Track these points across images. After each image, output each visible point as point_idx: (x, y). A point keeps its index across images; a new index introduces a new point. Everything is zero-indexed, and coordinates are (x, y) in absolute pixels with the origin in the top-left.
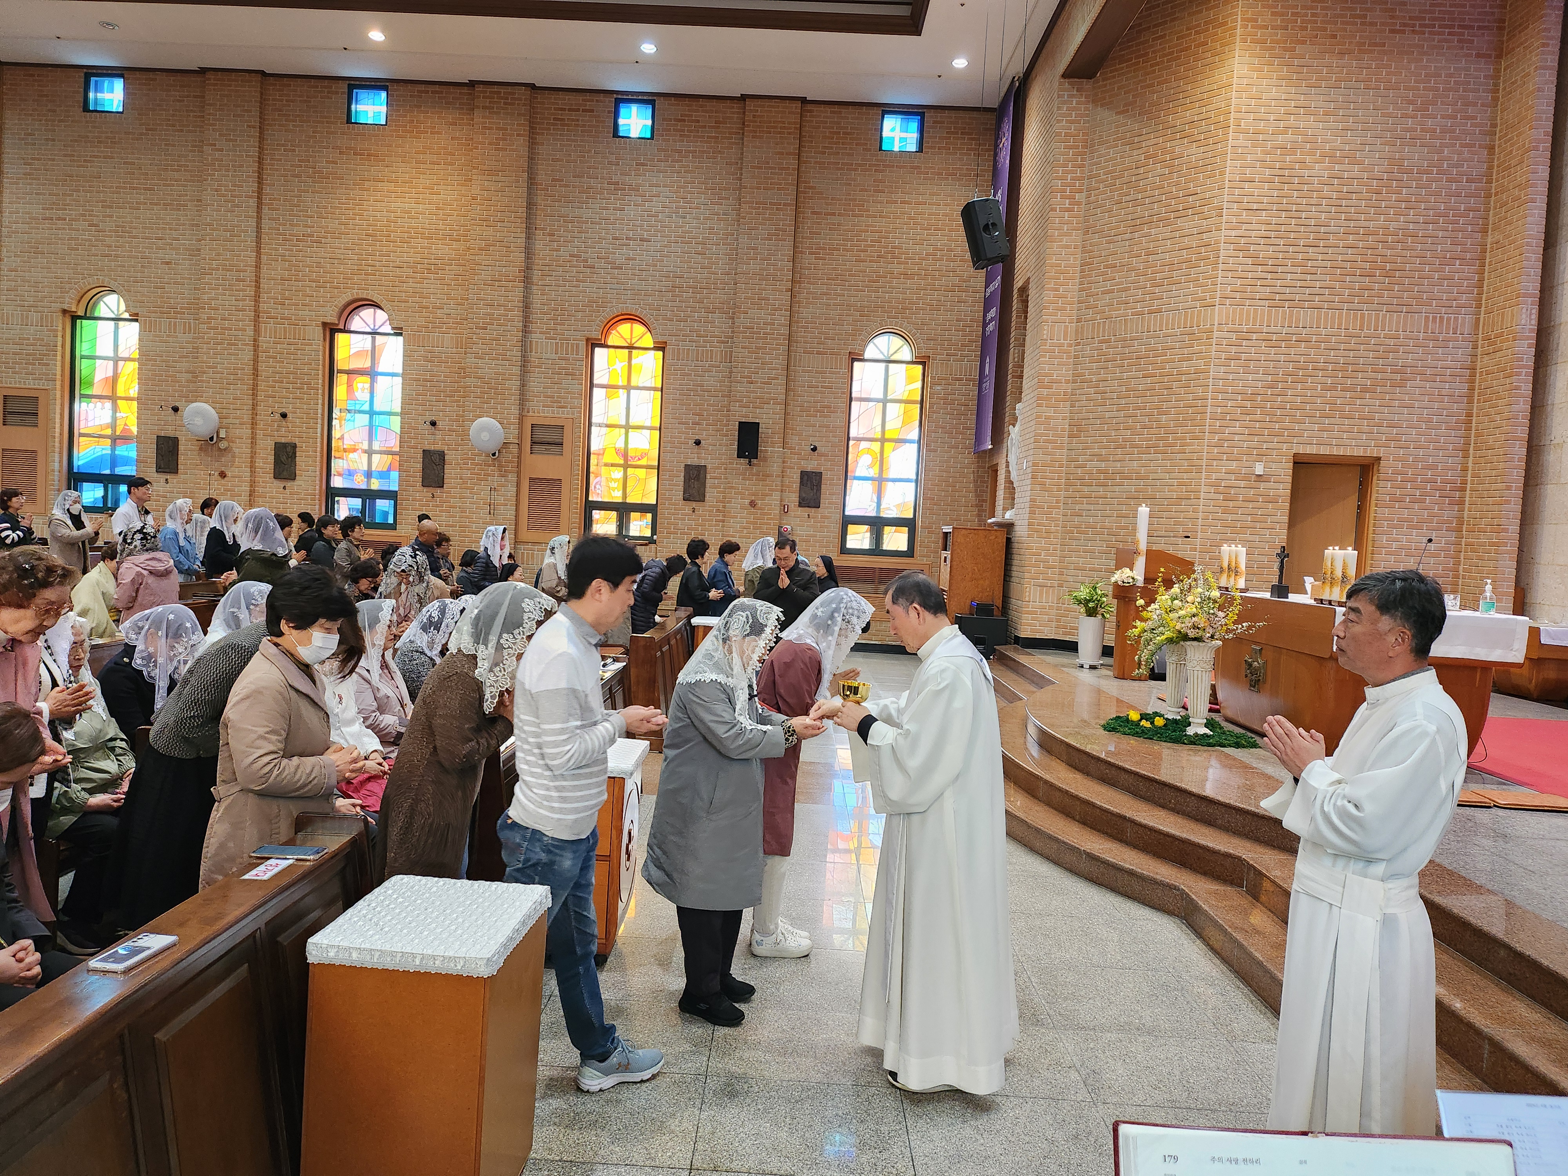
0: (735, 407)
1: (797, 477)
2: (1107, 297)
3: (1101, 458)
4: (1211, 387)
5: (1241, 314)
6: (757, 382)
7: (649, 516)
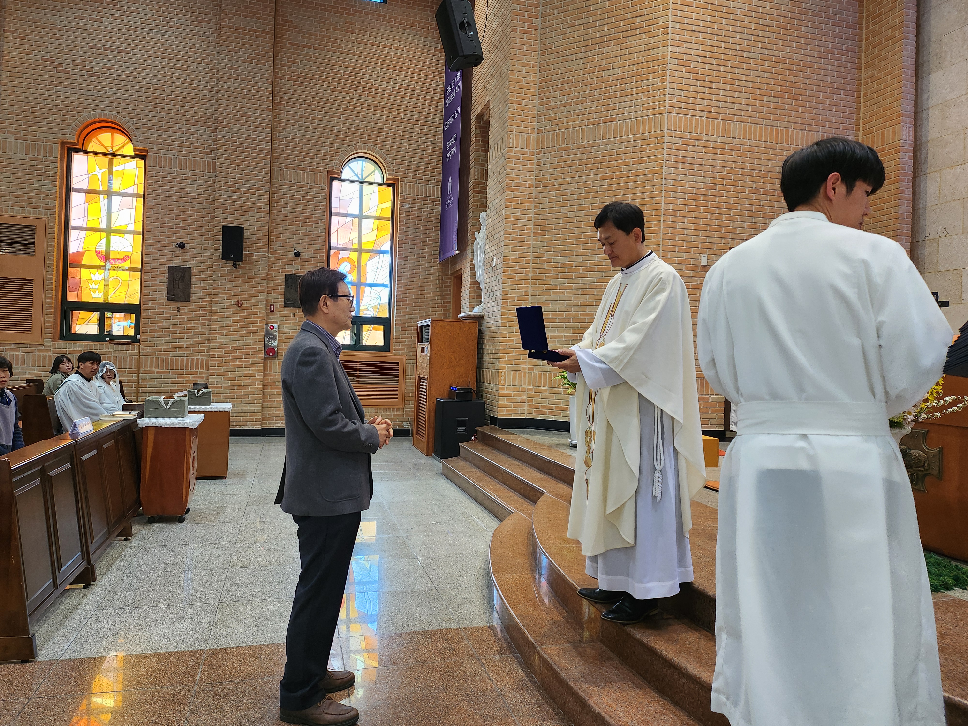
0: (219, 214)
1: (281, 280)
2: (565, 109)
3: (564, 253)
4: (664, 186)
5: (686, 123)
6: (240, 192)
7: (133, 316)
